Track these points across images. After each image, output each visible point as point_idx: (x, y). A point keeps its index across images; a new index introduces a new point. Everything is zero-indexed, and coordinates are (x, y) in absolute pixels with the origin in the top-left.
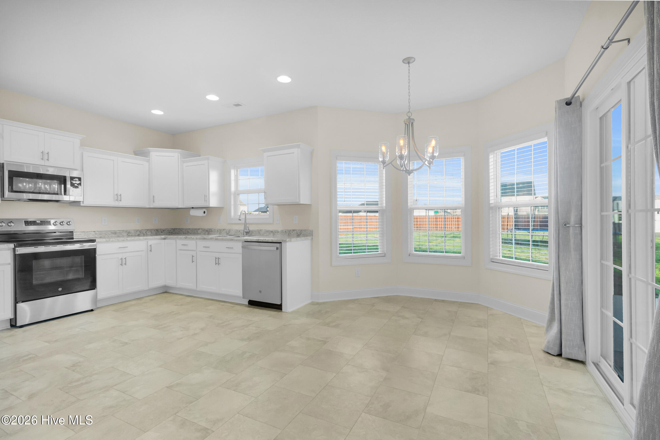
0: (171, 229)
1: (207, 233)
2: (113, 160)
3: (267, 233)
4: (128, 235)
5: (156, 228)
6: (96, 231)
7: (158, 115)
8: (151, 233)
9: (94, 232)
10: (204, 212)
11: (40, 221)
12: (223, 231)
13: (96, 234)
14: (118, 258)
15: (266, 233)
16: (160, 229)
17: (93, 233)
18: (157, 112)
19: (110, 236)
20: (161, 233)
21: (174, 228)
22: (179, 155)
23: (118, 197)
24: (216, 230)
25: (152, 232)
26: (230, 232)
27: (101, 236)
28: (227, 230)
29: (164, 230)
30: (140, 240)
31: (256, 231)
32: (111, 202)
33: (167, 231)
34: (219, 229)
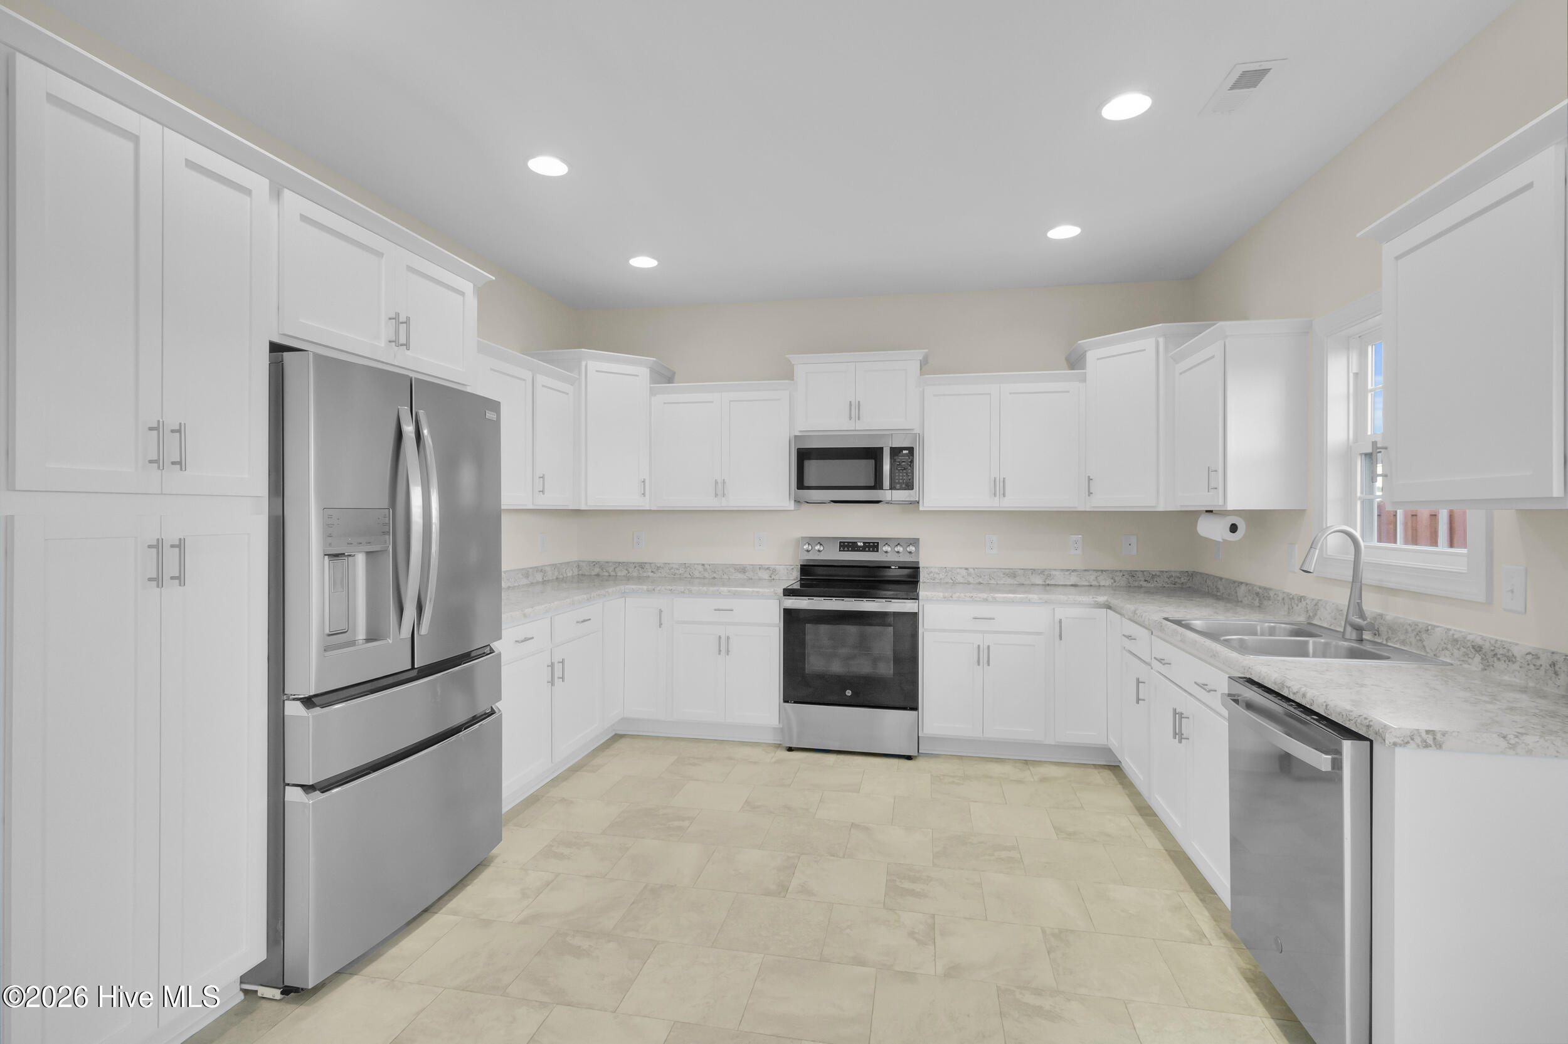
0: (1182, 572)
1: (1257, 603)
2: (990, 394)
3: (1456, 651)
4: (1047, 583)
5: (1130, 568)
6: (971, 568)
7: (1071, 238)
8: (1112, 581)
9: (966, 569)
10: (1234, 528)
11: (863, 543)
12: (1297, 606)
13: (969, 574)
14: (973, 643)
15: (1449, 646)
16: (1143, 572)
17: (964, 572)
18: (1064, 232)
19: (1002, 582)
20: (1144, 584)
21: (1191, 569)
22: (1161, 340)
23: (999, 487)
24: (1280, 598)
25: (1116, 578)
26: (1319, 612)
27: (980, 580)
28: (1308, 601)
29: (1156, 575)
30: (1030, 602)
31: (1407, 632)
32: (983, 500)
33: (1167, 580)
34: (1288, 594)
